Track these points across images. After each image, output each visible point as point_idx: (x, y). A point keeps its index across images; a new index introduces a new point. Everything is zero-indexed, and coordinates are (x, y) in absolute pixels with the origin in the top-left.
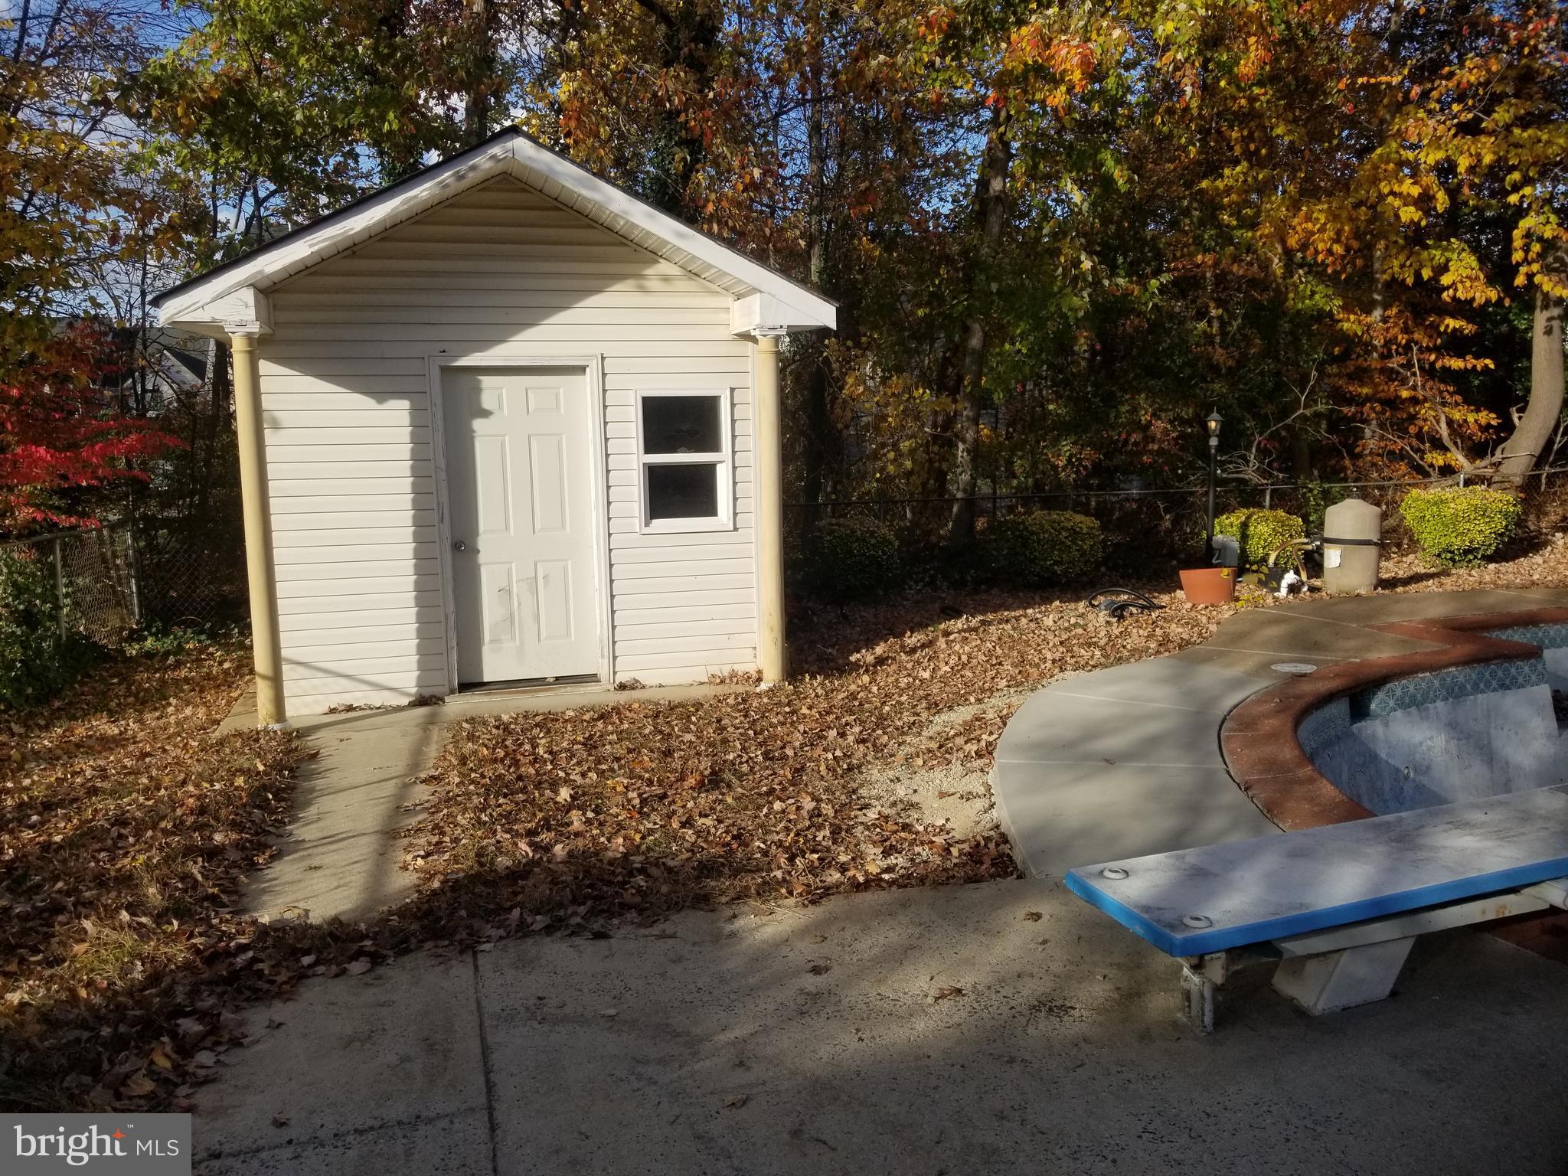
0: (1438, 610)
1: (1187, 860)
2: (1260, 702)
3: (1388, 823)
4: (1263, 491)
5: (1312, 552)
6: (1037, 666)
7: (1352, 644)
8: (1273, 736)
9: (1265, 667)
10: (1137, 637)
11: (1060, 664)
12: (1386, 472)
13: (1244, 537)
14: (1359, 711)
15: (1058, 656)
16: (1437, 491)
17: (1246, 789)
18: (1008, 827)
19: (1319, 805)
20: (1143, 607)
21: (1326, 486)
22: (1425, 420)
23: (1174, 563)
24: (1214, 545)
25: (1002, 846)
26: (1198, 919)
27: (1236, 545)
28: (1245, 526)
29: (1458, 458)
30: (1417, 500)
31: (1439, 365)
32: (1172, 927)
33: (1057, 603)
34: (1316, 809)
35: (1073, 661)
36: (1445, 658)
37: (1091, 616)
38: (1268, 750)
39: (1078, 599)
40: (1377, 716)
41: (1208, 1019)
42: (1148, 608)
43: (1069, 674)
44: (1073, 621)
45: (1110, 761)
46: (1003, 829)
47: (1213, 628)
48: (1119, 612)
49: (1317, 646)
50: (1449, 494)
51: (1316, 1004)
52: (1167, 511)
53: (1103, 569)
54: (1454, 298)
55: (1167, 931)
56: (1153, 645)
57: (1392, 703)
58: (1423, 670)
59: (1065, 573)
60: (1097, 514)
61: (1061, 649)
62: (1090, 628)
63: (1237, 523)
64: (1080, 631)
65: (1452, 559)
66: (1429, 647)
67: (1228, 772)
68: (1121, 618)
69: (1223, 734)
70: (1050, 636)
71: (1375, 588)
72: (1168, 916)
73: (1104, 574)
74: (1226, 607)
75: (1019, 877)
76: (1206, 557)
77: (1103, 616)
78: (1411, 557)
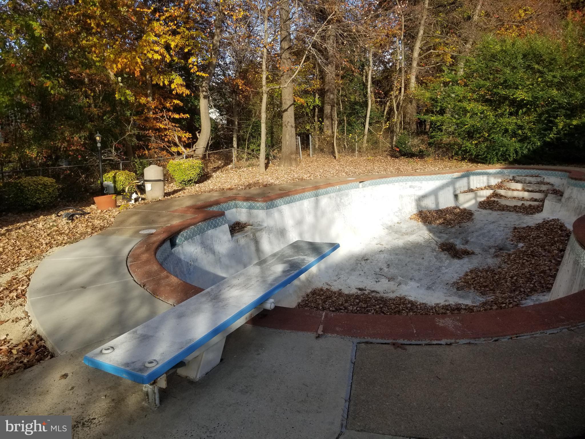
0: (188, 203)
1: (138, 332)
2: (139, 248)
3: (208, 292)
4: (119, 163)
5: (141, 185)
6: (39, 247)
7: (165, 219)
8: (147, 262)
9: (137, 232)
10: (81, 228)
11: (50, 245)
12: (160, 155)
13: (115, 182)
14: (173, 244)
15: (47, 241)
16: (177, 161)
17: (144, 286)
18: (41, 331)
19: (173, 286)
20: (81, 214)
21: (141, 160)
22: (170, 136)
23: (88, 194)
24: (104, 186)
25: (40, 342)
26: (151, 362)
27: (113, 185)
28: (114, 177)
29: (181, 149)
30: (172, 164)
31: (172, 117)
32: (141, 370)
33: (42, 217)
34: (172, 288)
35: (55, 242)
36: (197, 220)
37: (59, 221)
38: (147, 268)
39: (51, 214)
40: (179, 245)
41: (157, 402)
42: (83, 214)
43: (55, 249)
44: (51, 224)
45: (84, 287)
46: (38, 333)
47: (112, 220)
48: (71, 217)
49: (154, 222)
50: (182, 161)
51: (196, 376)
52: (82, 174)
53: (59, 199)
54: (177, 93)
55: (139, 373)
56: (89, 230)
57: (183, 239)
58: (192, 225)
59: (43, 203)
60: (53, 177)
61: (49, 238)
62: (60, 226)
63: (111, 176)
64: (55, 228)
65: (185, 184)
66: (189, 216)
67: (134, 280)
68: (73, 220)
69: (128, 264)
70: (42, 233)
71: (164, 197)
72: (138, 365)
73: (59, 201)
74: (114, 210)
75: (52, 356)
76: (102, 191)
77: (64, 220)
78: (172, 184)
